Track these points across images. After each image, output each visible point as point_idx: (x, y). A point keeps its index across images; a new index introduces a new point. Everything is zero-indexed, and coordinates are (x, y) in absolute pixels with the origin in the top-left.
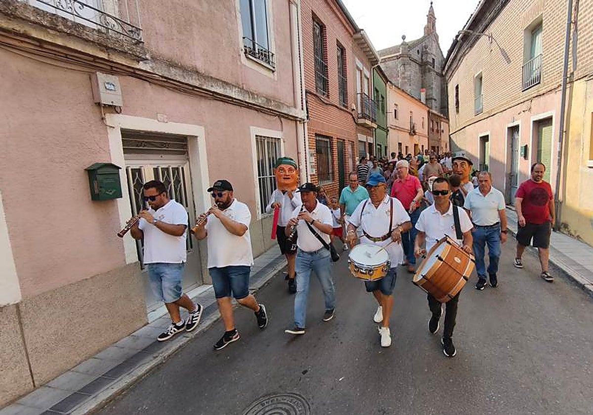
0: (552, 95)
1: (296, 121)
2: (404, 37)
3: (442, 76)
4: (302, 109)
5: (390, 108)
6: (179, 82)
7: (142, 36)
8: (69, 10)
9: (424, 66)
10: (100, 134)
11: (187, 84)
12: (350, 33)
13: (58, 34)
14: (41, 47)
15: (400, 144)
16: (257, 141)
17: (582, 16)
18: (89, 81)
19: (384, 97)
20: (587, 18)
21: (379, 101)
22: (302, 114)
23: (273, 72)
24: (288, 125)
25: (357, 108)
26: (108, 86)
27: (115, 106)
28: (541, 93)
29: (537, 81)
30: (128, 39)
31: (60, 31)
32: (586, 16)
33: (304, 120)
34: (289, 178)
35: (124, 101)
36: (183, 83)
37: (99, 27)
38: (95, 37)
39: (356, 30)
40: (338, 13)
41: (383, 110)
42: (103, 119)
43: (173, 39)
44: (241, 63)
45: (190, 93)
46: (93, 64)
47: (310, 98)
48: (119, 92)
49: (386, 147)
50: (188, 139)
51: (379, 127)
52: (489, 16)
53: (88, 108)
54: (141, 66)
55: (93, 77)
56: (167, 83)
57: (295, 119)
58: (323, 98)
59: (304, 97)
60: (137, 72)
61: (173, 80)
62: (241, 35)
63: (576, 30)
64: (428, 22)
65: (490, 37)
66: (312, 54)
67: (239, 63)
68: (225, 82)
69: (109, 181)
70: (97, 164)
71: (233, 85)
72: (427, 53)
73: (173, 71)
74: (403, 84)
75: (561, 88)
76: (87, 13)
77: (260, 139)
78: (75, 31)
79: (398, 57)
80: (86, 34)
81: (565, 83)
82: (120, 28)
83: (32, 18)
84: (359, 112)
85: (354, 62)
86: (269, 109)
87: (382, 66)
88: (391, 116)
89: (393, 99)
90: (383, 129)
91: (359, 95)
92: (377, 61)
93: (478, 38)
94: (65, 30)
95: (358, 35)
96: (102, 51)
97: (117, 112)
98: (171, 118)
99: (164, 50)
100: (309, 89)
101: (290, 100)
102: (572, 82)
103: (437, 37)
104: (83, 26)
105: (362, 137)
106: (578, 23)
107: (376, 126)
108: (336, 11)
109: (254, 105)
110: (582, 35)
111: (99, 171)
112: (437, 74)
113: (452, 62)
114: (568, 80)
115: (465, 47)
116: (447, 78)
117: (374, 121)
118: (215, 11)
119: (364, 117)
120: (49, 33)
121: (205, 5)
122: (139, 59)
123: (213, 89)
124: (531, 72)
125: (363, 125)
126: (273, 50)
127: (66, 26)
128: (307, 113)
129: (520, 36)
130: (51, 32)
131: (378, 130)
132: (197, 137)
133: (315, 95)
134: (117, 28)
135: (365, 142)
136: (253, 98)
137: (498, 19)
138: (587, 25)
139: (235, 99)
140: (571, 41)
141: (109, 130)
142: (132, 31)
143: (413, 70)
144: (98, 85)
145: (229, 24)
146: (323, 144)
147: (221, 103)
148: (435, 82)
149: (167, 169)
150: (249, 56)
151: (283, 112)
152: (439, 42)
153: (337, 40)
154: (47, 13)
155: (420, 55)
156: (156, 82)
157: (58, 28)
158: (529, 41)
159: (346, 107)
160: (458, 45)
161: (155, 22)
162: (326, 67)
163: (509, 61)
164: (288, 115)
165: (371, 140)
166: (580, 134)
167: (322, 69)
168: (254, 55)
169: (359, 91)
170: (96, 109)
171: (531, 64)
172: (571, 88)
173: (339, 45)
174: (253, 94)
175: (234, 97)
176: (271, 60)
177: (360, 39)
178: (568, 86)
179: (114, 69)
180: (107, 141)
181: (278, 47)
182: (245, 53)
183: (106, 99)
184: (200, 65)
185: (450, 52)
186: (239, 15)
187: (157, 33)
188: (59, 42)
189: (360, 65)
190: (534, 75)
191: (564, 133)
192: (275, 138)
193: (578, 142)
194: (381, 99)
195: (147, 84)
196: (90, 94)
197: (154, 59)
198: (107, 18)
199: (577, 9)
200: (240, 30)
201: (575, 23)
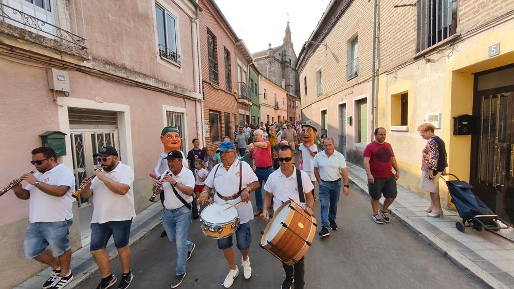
0: (366, 83)
1: (195, 101)
2: (270, 45)
3: (295, 70)
4: (200, 93)
5: (261, 92)
6: (112, 75)
7: (86, 44)
8: (34, 26)
9: (284, 64)
10: (52, 111)
11: (117, 76)
12: (233, 43)
13: (25, 42)
14: (11, 51)
15: (268, 116)
16: (167, 115)
17: (382, 34)
18: (45, 75)
19: (257, 84)
20: (385, 34)
21: (253, 87)
22: (200, 96)
23: (180, 68)
24: (190, 104)
25: (238, 91)
26: (60, 78)
27: (64, 92)
28: (359, 82)
29: (356, 75)
30: (76, 46)
31: (27, 41)
32: (385, 33)
33: (201, 100)
34: (176, 143)
35: (71, 87)
36: (115, 76)
37: (56, 38)
38: (52, 44)
39: (237, 40)
40: (225, 29)
41: (256, 93)
42: (55, 100)
43: (108, 46)
44: (157, 61)
45: (119, 82)
46: (50, 63)
47: (205, 85)
48: (68, 82)
49: (258, 118)
50: (118, 113)
51: (253, 104)
52: (325, 32)
53: (44, 92)
54: (85, 64)
55: (49, 71)
56: (103, 76)
57: (195, 100)
58: (215, 85)
59: (201, 84)
60: (82, 68)
61: (107, 73)
62: (157, 43)
63: (379, 42)
64: (286, 35)
65: (326, 45)
66: (207, 56)
67: (155, 62)
68: (145, 75)
69: (57, 144)
70: (48, 131)
71: (151, 77)
72: (286, 55)
73: (108, 67)
74: (270, 75)
75: (371, 79)
76: (47, 28)
77: (169, 114)
78: (38, 40)
79: (266, 58)
80: (46, 43)
81: (374, 76)
82: (71, 38)
83: (6, 31)
84: (240, 94)
85: (236, 61)
86: (176, 93)
87: (256, 64)
88: (261, 97)
89: (263, 85)
90: (256, 106)
91: (240, 84)
92: (252, 61)
93: (318, 46)
94: (31, 40)
95: (239, 44)
96: (57, 54)
97: (66, 96)
98: (105, 100)
99: (103, 53)
100: (205, 79)
101: (191, 87)
102: (378, 76)
103: (292, 45)
104: (44, 38)
105: (242, 111)
106: (380, 38)
107: (251, 104)
108: (224, 27)
109: (165, 90)
110: (382, 46)
111: (50, 137)
112: (293, 69)
113: (302, 62)
114: (376, 75)
115: (310, 51)
116: (299, 72)
117: (250, 100)
118: (139, 27)
119: (243, 98)
120: (19, 42)
121: (132, 23)
122: (83, 59)
123: (136, 80)
124: (352, 68)
125: (243, 103)
126: (179, 53)
127: (31, 37)
128: (204, 95)
129: (345, 46)
130: (21, 41)
131: (253, 107)
132: (124, 112)
133: (209, 83)
134: (69, 38)
135: (244, 115)
136: (165, 86)
137: (330, 34)
138: (385, 39)
139: (152, 86)
140: (376, 49)
141: (59, 108)
142: (79, 41)
143: (277, 67)
144: (52, 77)
145: (149, 36)
146: (214, 117)
147: (142, 89)
148: (291, 75)
149: (102, 135)
150: (163, 57)
151: (186, 95)
152: (294, 48)
153: (224, 47)
154: (18, 28)
155: (281, 57)
156: (95, 75)
157: (25, 38)
158: (351, 48)
159: (231, 91)
160: (305, 51)
161: (96, 35)
162: (217, 64)
163: (338, 61)
164: (190, 97)
165: (248, 113)
166: (384, 110)
167: (214, 66)
168: (166, 56)
169: (239, 80)
170: (50, 94)
171: (352, 63)
172: (378, 79)
173: (226, 50)
174: (165, 83)
175: (151, 85)
176: (178, 59)
177: (239, 46)
178: (376, 78)
179: (65, 66)
180: (57, 115)
181: (183, 51)
182: (160, 55)
183: (58, 86)
184: (127, 63)
185: (300, 55)
186: (156, 30)
187: (97, 42)
188: (26, 47)
189: (240, 63)
190: (355, 70)
191: (374, 108)
192: (181, 113)
193: (384, 114)
194: (254, 86)
195: (89, 77)
196: (46, 83)
197: (94, 59)
198: (62, 31)
199: (379, 29)
200: (157, 40)
201: (378, 38)
